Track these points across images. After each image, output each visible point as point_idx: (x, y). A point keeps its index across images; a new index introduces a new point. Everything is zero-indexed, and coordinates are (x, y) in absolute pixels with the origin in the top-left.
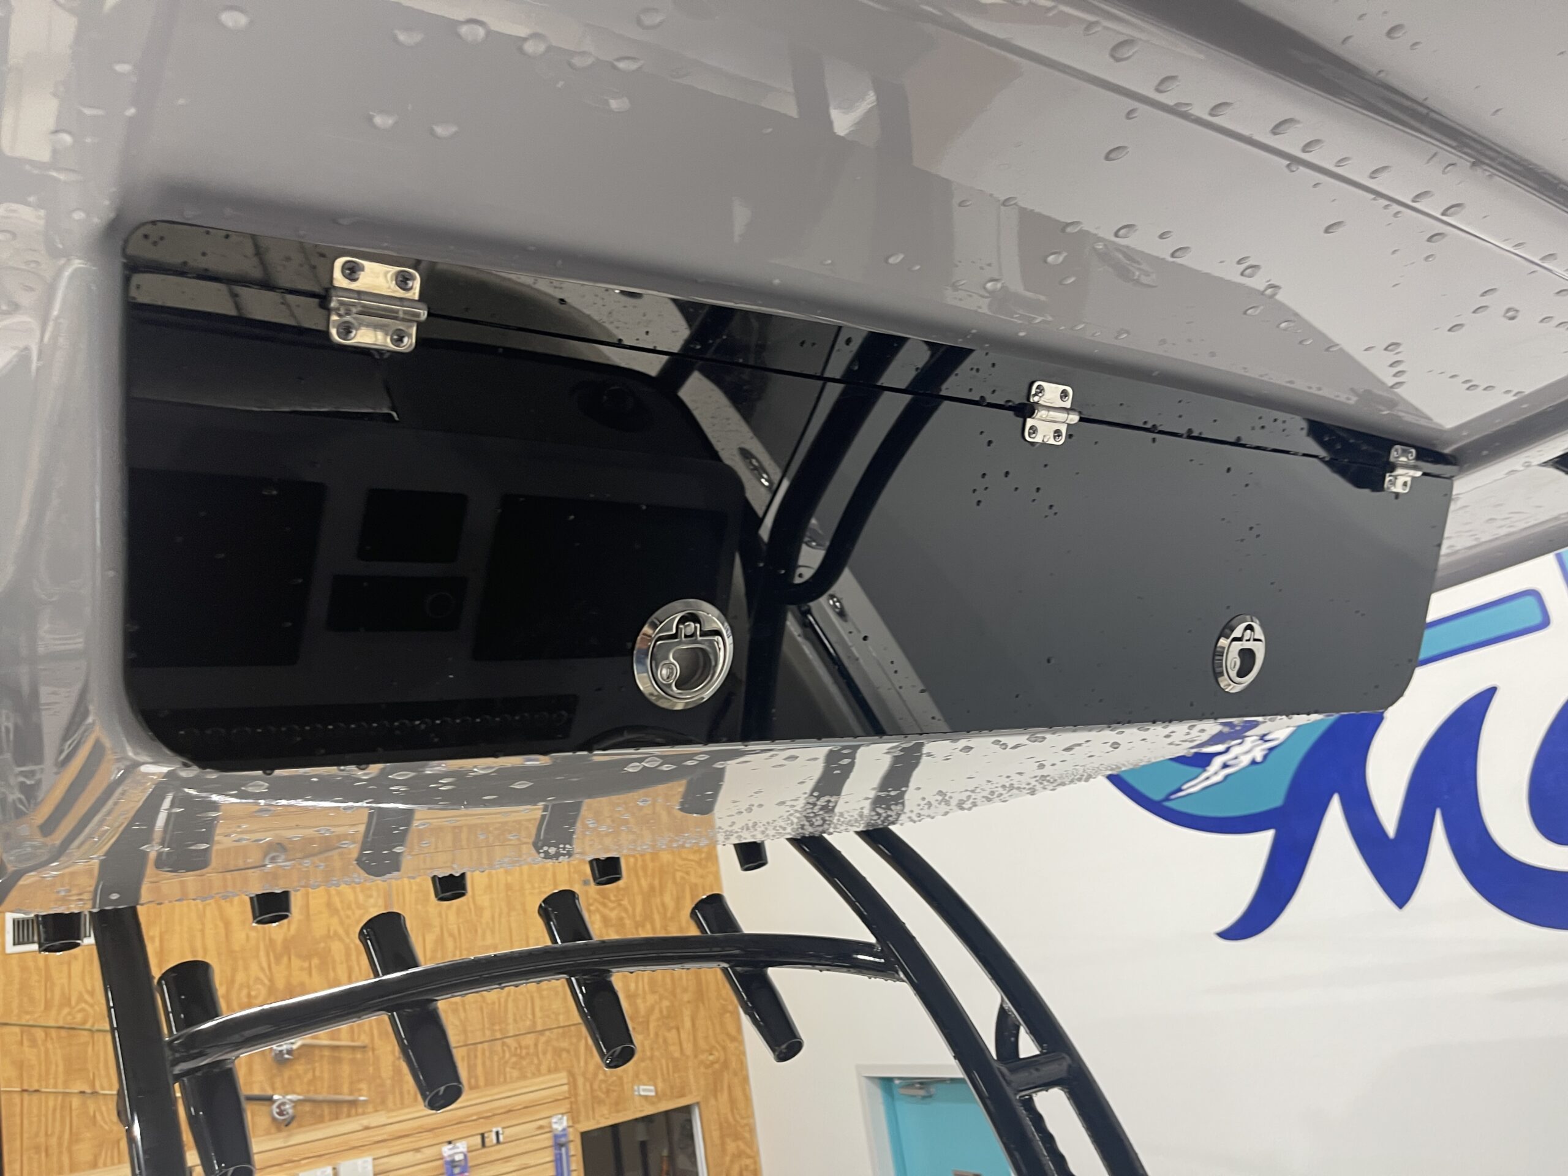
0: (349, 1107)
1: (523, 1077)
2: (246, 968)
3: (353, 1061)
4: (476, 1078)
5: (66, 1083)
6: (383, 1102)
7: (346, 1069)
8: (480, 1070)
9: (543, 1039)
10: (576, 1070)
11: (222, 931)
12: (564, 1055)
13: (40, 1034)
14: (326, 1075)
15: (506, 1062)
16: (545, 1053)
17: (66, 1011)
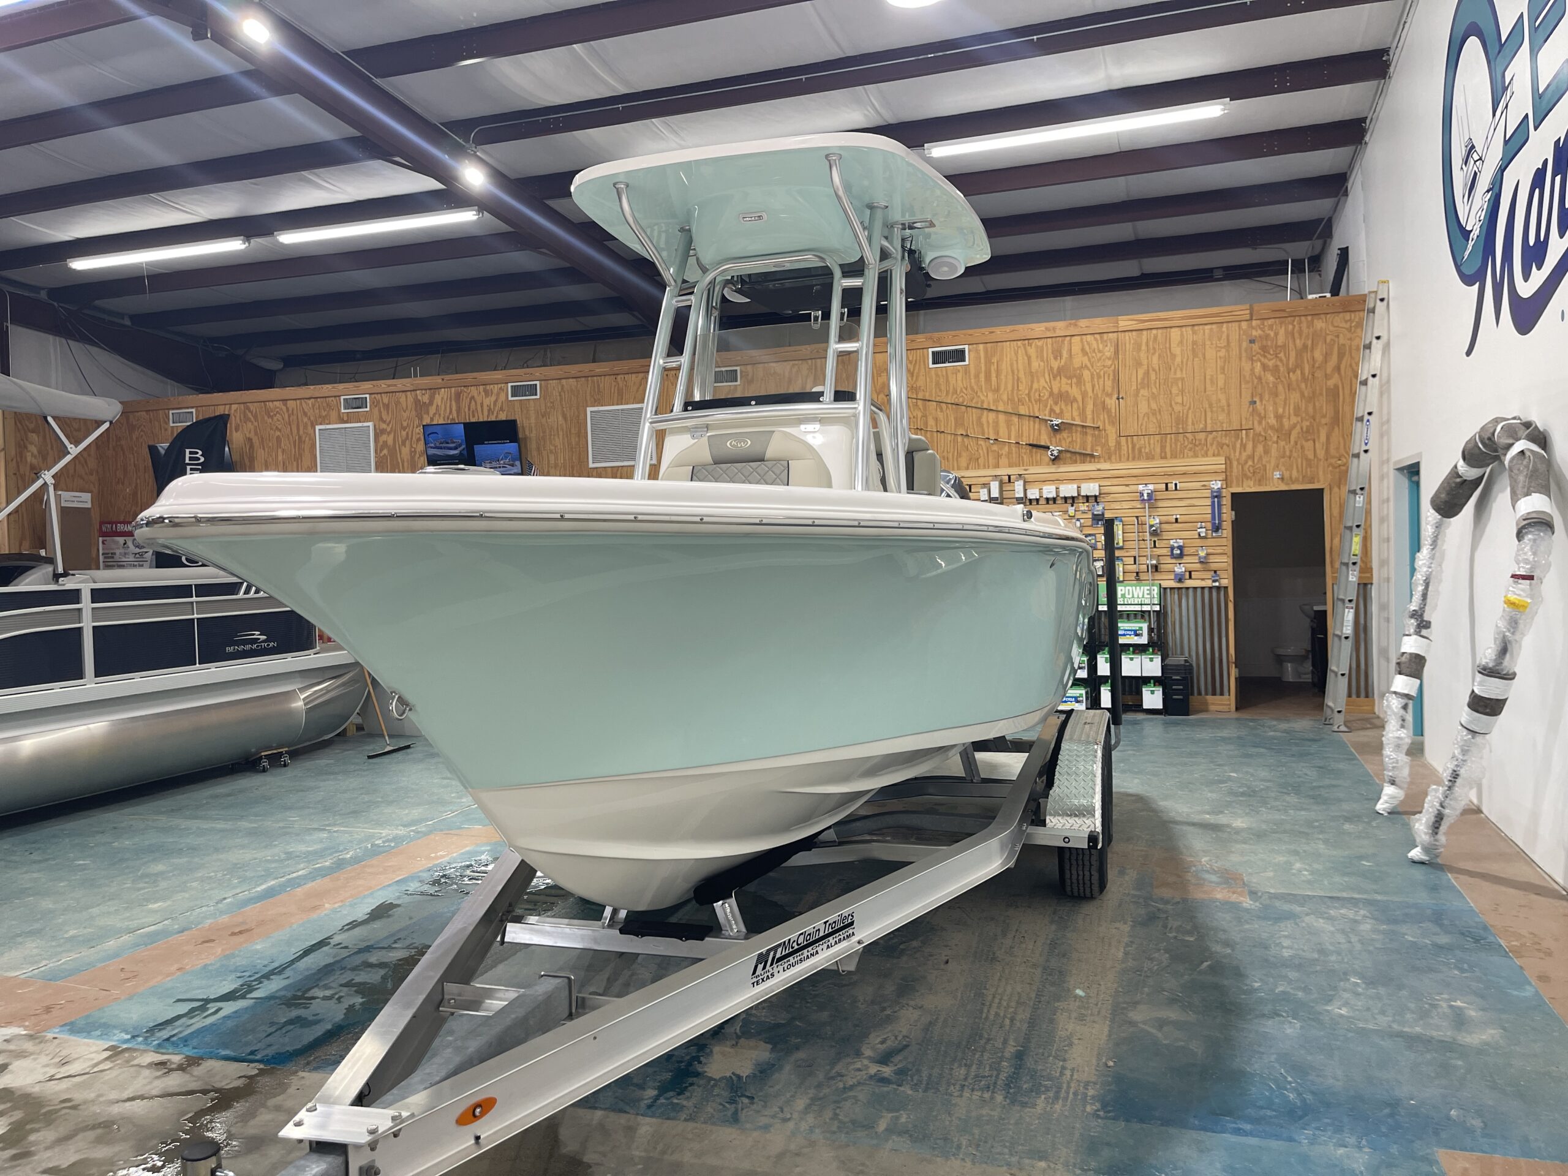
0: (1090, 457)
1: (1196, 456)
2: (1038, 382)
3: (1093, 435)
4: (1165, 453)
5: (955, 430)
6: (1110, 458)
7: (1089, 438)
8: (1168, 449)
9: (1211, 437)
10: (1232, 457)
11: (1026, 361)
12: (1225, 447)
13: (944, 406)
14: (1078, 440)
15: (1186, 447)
16: (1212, 445)
17: (955, 396)
